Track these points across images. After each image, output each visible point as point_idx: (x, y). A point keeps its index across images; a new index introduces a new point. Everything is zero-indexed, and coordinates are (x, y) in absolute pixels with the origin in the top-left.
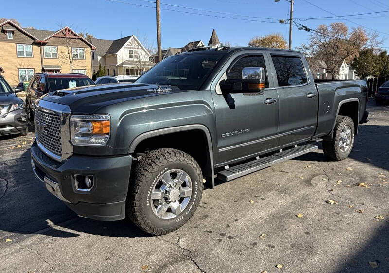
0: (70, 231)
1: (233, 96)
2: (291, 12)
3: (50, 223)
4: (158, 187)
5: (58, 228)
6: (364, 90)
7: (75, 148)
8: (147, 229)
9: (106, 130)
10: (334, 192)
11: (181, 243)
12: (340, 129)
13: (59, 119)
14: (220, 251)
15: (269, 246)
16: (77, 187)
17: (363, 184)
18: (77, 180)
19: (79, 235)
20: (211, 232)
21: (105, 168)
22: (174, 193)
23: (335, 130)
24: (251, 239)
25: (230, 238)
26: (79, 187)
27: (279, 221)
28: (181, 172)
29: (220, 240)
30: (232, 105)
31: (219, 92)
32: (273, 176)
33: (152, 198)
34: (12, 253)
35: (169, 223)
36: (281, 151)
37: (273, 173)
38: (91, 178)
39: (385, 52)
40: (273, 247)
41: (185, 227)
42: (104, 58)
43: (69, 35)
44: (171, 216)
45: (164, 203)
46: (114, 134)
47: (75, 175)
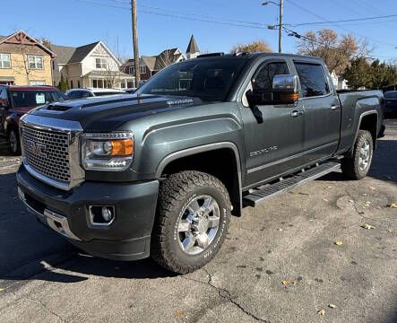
0: (74, 274)
1: (261, 108)
2: (281, 17)
3: (47, 266)
4: (184, 217)
5: (58, 271)
6: (382, 101)
7: (88, 173)
8: (174, 267)
9: (129, 151)
10: (366, 215)
11: (213, 281)
12: (360, 144)
13: (66, 138)
14: (261, 289)
15: (316, 280)
16: (92, 220)
17: (394, 205)
18: (93, 212)
19: (87, 279)
20: (244, 267)
21: (127, 197)
22: (202, 223)
23: (356, 146)
24: (293, 273)
25: (269, 273)
26: (95, 221)
27: (318, 250)
28: (208, 199)
29: (259, 277)
30: (259, 120)
31: (246, 103)
32: (293, 199)
33: (179, 230)
34: (8, 305)
35: (196, 259)
36: (303, 170)
37: (292, 196)
38: (111, 209)
39: (378, 61)
40: (321, 281)
41: (213, 263)
42: (66, 67)
43: (24, 41)
44: (199, 250)
45: (191, 236)
46: (138, 156)
47: (90, 207)
